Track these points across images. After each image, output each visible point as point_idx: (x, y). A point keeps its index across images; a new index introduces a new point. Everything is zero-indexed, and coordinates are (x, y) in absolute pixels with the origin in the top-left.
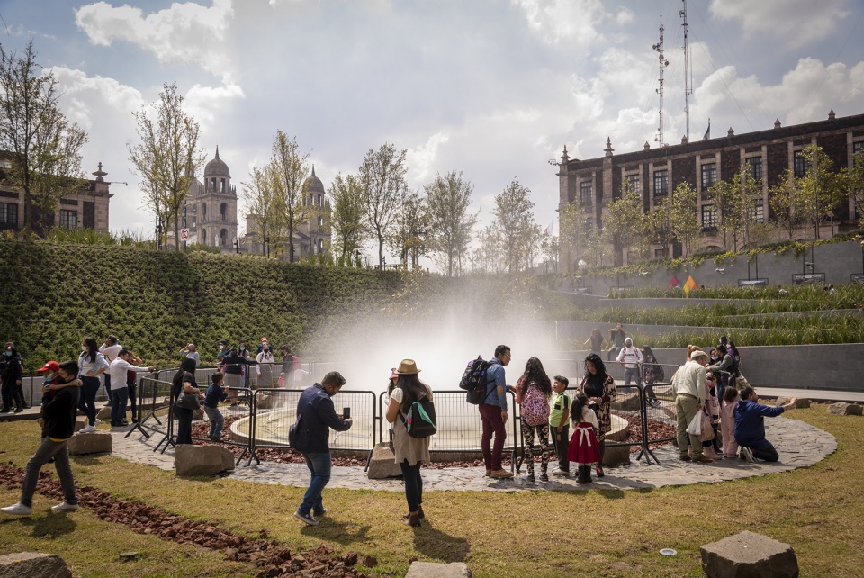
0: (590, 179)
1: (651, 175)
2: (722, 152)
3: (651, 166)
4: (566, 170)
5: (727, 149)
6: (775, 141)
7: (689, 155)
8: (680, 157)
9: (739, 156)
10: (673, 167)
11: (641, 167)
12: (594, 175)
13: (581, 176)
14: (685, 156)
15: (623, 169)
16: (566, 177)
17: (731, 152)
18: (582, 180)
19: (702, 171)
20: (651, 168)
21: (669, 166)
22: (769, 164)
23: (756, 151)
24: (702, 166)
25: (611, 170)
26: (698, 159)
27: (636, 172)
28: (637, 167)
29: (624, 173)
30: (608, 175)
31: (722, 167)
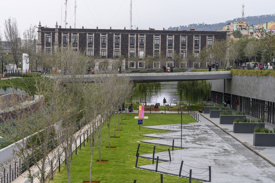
0: (50, 35)
1: (72, 37)
2: (95, 33)
3: (72, 34)
4: (41, 30)
5: (96, 33)
6: (110, 33)
7: (85, 32)
8: (82, 33)
9: (100, 36)
10: (79, 35)
11: (69, 34)
12: (51, 34)
13: (47, 33)
14: (83, 33)
15: (62, 34)
16: (41, 33)
17: (97, 34)
18: (47, 35)
19: (88, 38)
20: (72, 35)
21: (78, 35)
22: (108, 39)
23: (105, 35)
24: (88, 36)
25: (58, 33)
26: (87, 34)
27: (67, 35)
28: (67, 33)
29: (62, 35)
30: (57, 35)
31: (95, 38)
